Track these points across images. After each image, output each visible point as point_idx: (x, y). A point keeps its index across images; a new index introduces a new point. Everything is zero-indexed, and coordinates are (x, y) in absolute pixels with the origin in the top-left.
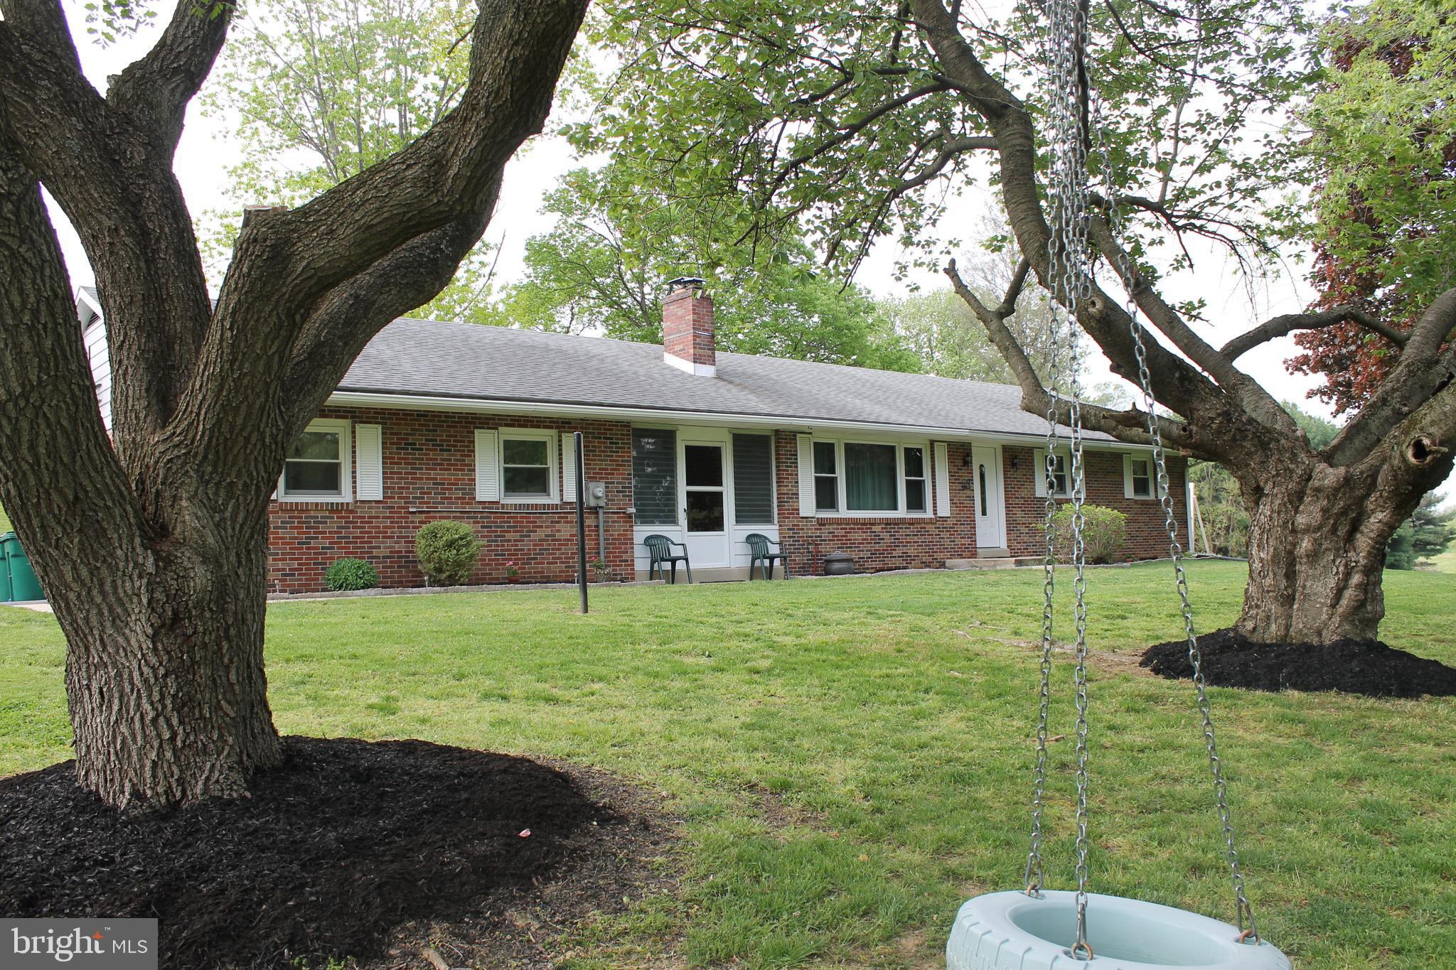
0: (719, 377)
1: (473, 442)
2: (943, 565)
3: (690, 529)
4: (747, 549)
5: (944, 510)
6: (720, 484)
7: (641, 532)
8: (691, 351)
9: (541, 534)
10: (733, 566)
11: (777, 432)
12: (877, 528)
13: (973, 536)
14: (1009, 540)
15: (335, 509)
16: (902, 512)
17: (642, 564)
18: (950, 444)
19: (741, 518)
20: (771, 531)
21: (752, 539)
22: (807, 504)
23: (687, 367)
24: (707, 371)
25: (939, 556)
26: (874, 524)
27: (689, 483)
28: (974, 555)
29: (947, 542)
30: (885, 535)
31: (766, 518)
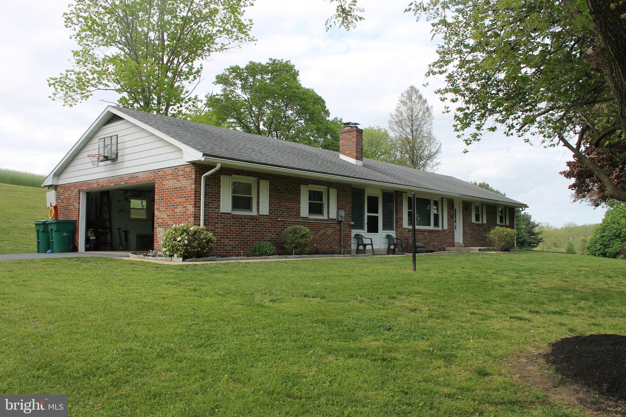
0: (364, 166)
1: (300, 190)
2: (444, 250)
3: (368, 232)
4: (386, 241)
5: (446, 227)
6: (377, 213)
7: (354, 232)
8: (355, 154)
9: (322, 232)
10: (381, 248)
11: (396, 192)
12: (426, 234)
13: (453, 238)
14: (463, 240)
15: (252, 218)
16: (432, 227)
17: (354, 247)
18: (448, 199)
19: (384, 228)
20: (393, 233)
21: (388, 237)
22: (405, 224)
23: (353, 161)
24: (360, 163)
25: (444, 246)
26: (425, 232)
27: (368, 212)
28: (454, 246)
29: (446, 240)
30: (428, 236)
31: (391, 228)
